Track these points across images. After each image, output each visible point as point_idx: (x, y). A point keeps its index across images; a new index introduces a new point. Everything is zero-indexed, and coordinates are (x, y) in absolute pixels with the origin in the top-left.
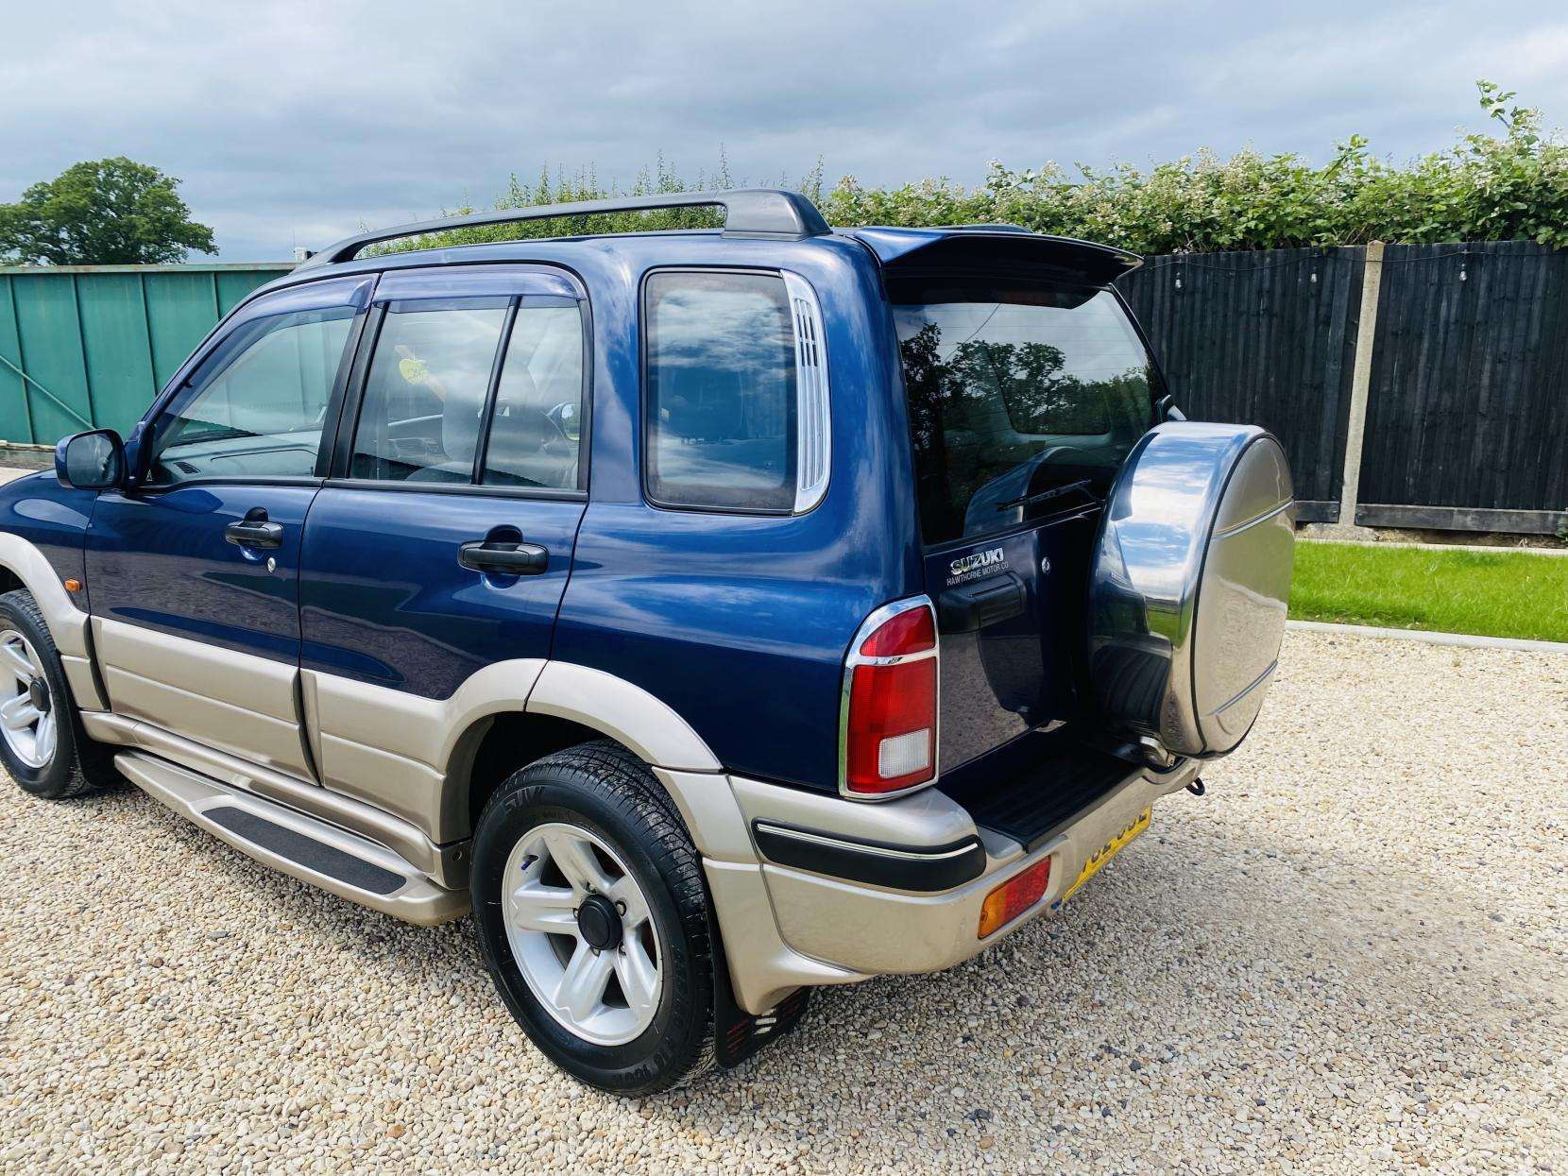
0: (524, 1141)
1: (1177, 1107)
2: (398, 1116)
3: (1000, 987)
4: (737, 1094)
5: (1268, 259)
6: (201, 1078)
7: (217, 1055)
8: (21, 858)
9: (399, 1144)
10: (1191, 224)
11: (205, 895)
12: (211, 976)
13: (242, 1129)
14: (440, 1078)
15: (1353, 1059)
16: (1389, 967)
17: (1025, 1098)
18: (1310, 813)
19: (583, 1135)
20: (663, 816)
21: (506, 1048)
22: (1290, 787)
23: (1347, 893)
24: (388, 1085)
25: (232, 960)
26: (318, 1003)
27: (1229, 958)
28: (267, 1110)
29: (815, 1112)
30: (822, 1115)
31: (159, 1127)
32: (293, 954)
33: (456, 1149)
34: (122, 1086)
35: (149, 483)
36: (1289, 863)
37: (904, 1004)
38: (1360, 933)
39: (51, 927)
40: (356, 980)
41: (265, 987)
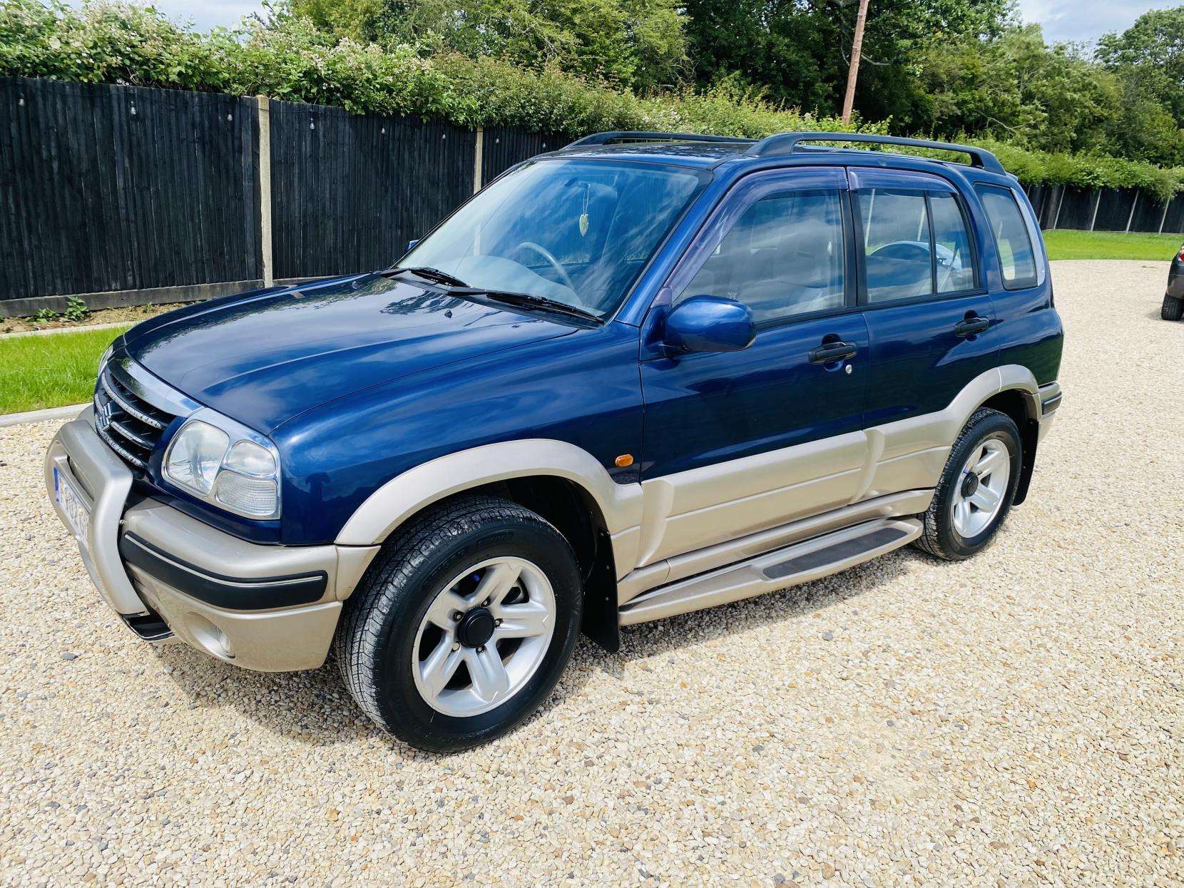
5: (196, 99)
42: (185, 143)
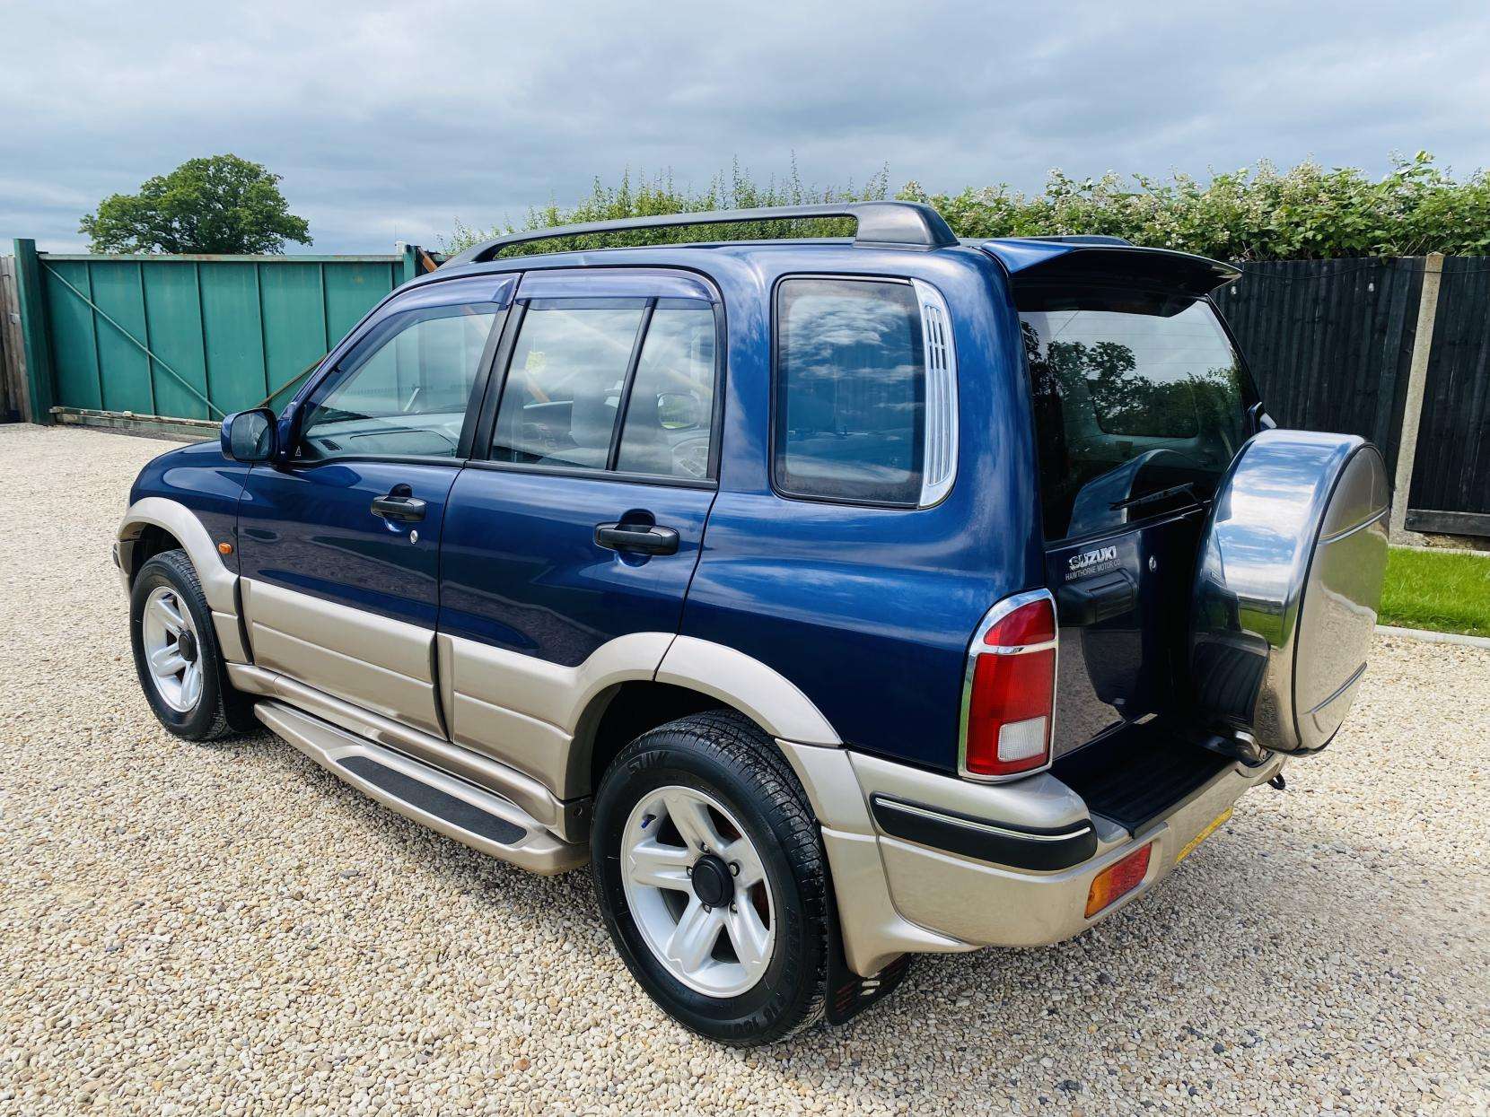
0: (640, 1081)
1: (1262, 1091)
2: (523, 1050)
3: (1081, 963)
4: (836, 1050)
5: (1325, 268)
6: (343, 1003)
7: (356, 983)
8: (170, 794)
9: (525, 1076)
10: (1248, 233)
11: (335, 836)
12: (346, 910)
13: (383, 1054)
14: (559, 1018)
15: (1436, 1056)
16: (1467, 967)
17: (1112, 1072)
18: (1377, 812)
19: (694, 1080)
20: (780, 785)
21: (618, 993)
22: (1354, 785)
23: (1420, 892)
24: (512, 1021)
25: (364, 897)
26: (444, 941)
27: (1304, 949)
28: (405, 1037)
29: (911, 1072)
30: (917, 1075)
31: (310, 1047)
32: (418, 895)
33: (577, 1084)
34: (273, 1007)
35: (298, 458)
36: (1359, 859)
37: (989, 975)
38: (1435, 932)
39: (202, 858)
40: (477, 923)
41: (395, 924)
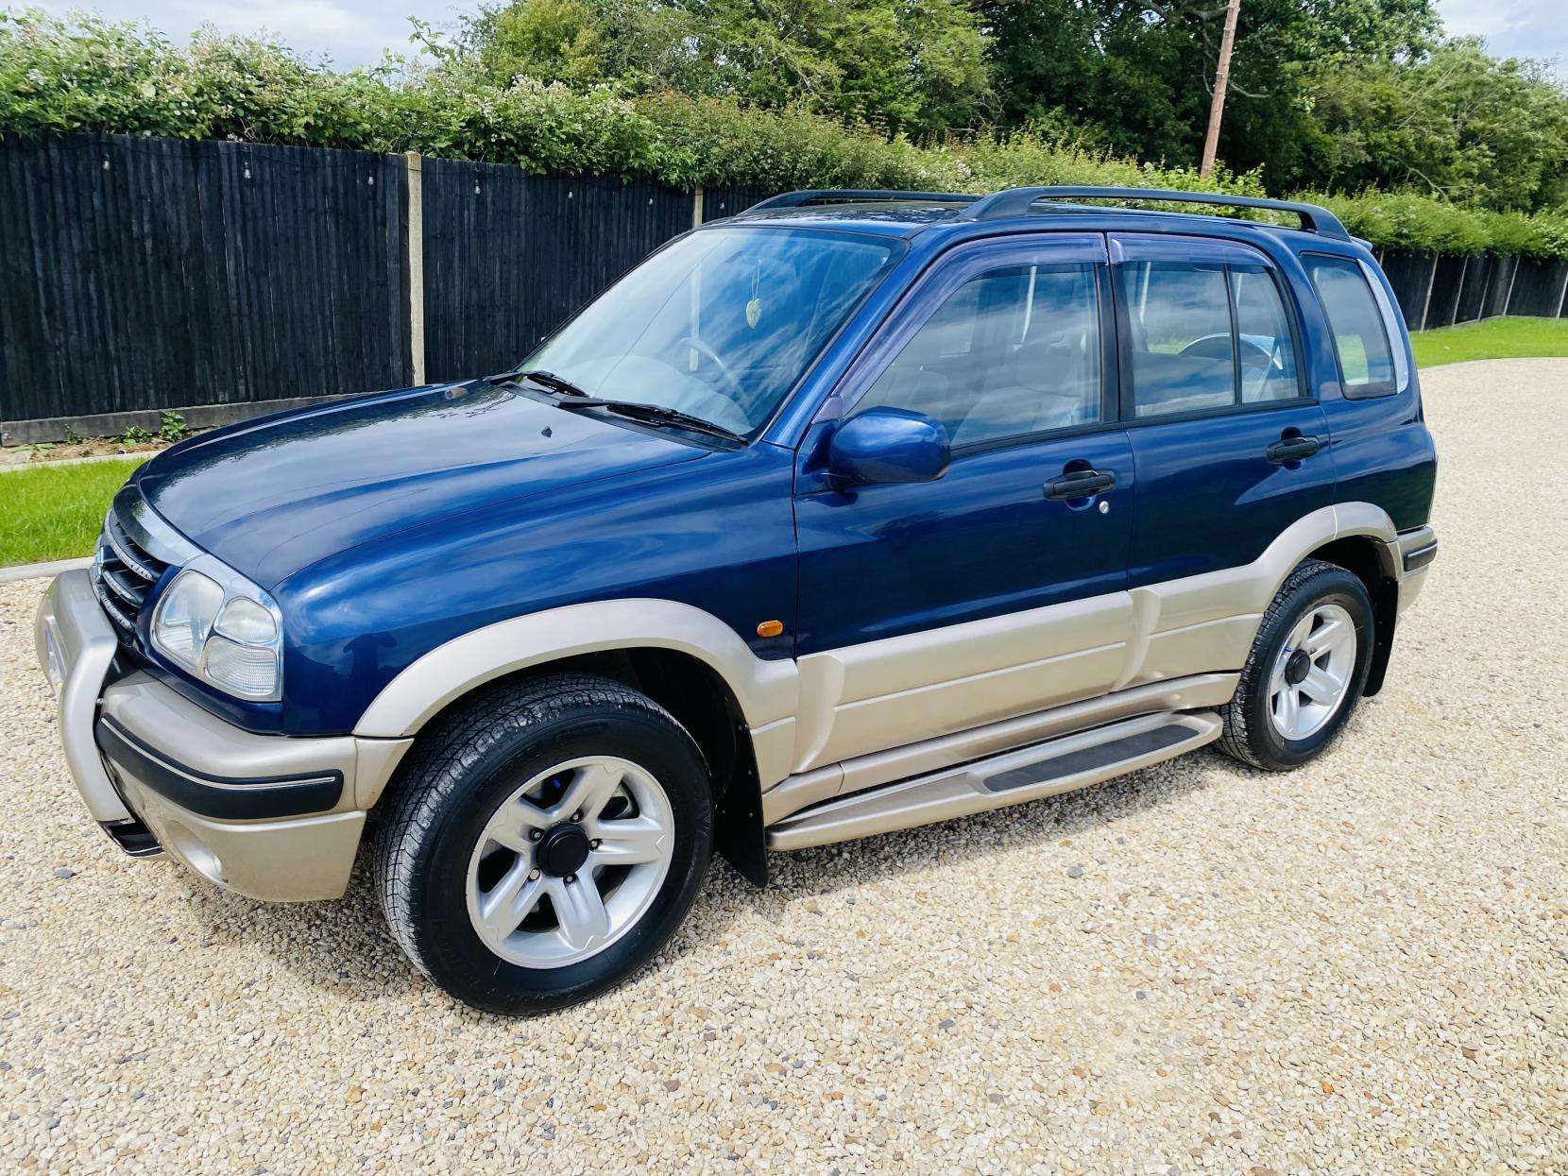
42: (313, 214)
